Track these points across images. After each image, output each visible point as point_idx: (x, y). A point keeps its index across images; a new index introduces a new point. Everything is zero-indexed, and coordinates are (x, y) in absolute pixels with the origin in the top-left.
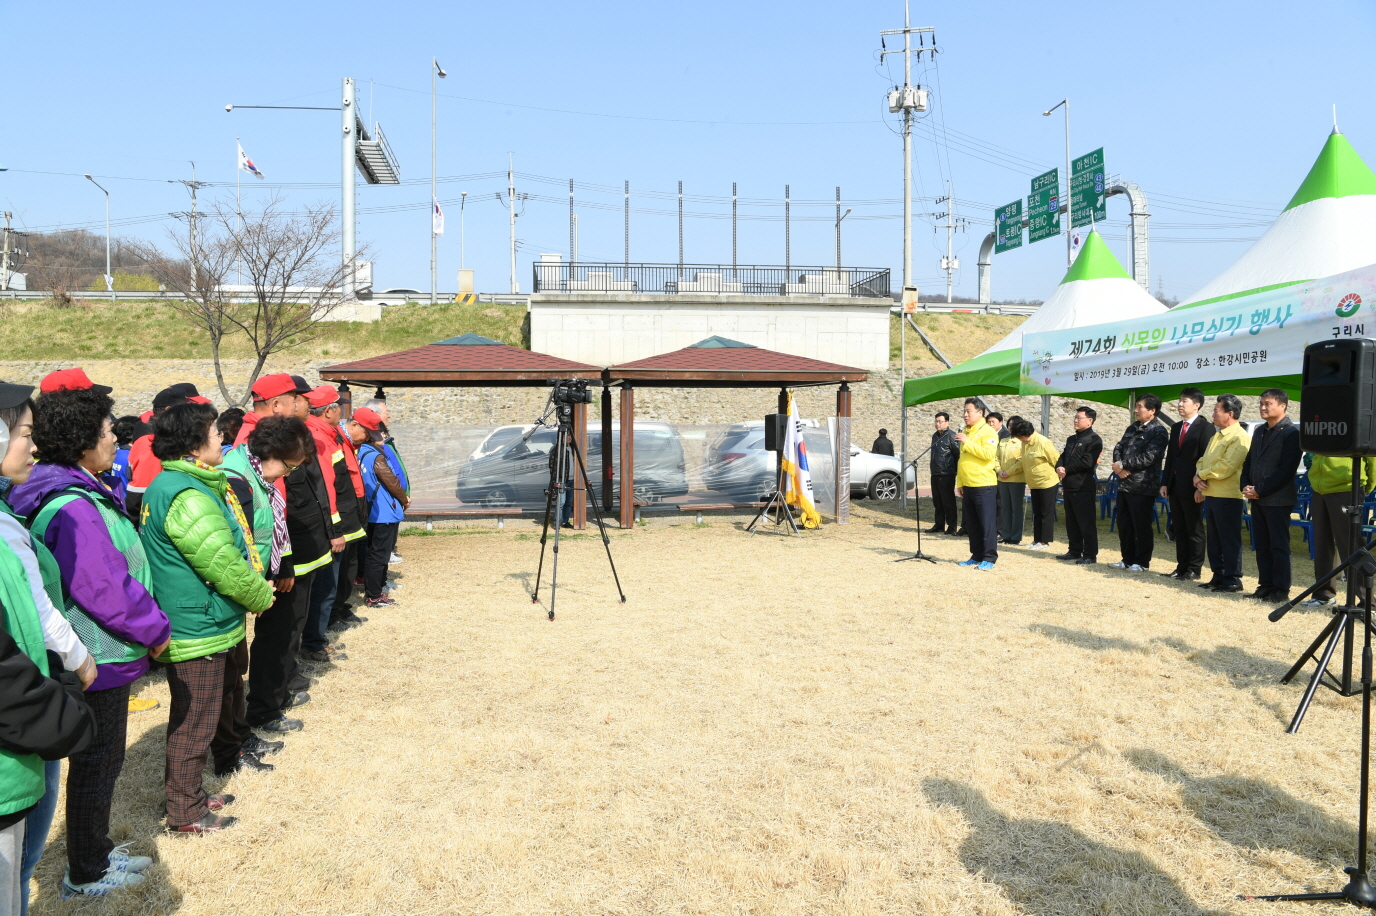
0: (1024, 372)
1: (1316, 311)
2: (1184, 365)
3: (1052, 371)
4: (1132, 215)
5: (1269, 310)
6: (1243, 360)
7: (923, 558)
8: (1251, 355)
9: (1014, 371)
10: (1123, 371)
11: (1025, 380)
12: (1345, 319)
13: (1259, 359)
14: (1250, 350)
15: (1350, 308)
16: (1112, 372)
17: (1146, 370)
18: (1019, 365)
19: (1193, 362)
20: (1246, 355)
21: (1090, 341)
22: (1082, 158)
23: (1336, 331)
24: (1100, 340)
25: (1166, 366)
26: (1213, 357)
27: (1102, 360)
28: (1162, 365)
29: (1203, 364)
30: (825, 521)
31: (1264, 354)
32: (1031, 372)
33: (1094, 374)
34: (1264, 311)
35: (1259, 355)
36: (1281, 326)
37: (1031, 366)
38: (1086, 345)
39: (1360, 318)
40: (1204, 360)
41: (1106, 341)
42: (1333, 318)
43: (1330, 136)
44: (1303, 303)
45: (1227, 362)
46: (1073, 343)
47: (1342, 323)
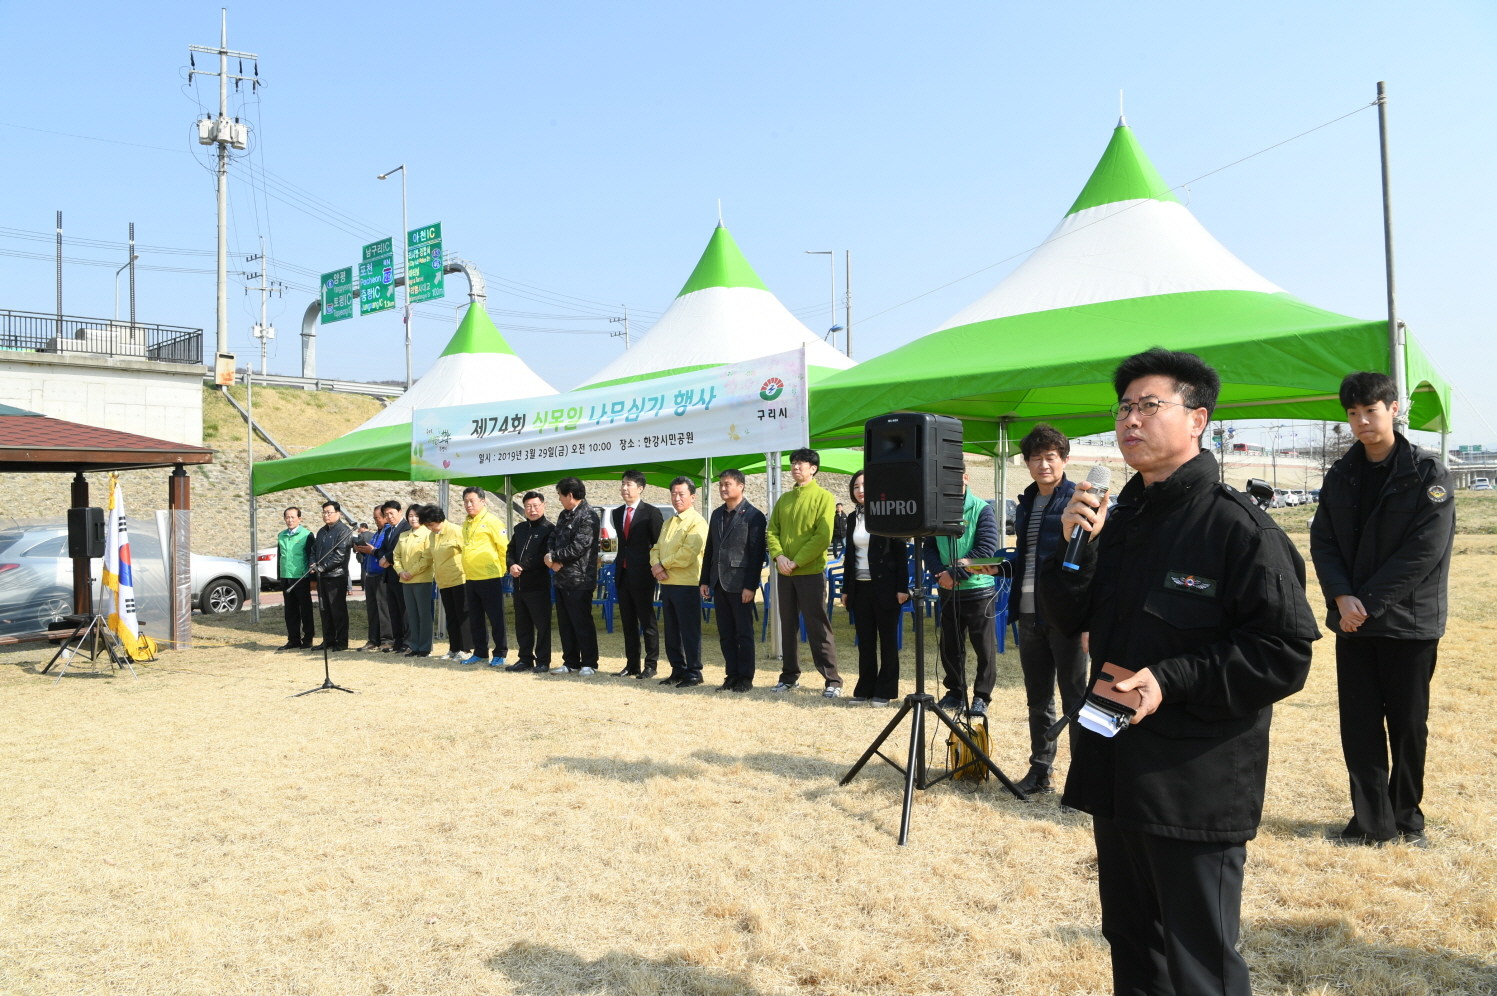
0: (416, 454)
1: (740, 394)
2: (607, 446)
3: (451, 450)
4: (470, 295)
5: (692, 391)
6: (669, 441)
7: (333, 687)
8: (677, 436)
9: (402, 452)
10: (537, 453)
11: (418, 463)
12: (770, 402)
13: (685, 441)
14: (676, 432)
15: (773, 392)
16: (524, 454)
17: (565, 452)
18: (409, 445)
19: (616, 445)
20: (672, 437)
21: (496, 419)
22: (419, 231)
23: (761, 414)
24: (506, 418)
25: (587, 448)
26: (637, 438)
27: (510, 440)
28: (582, 446)
29: (627, 445)
30: (161, 648)
31: (690, 436)
32: (424, 454)
33: (502, 456)
34: (687, 392)
35: (685, 436)
36: (707, 408)
37: (424, 447)
38: (490, 424)
39: (782, 401)
40: (628, 441)
41: (514, 420)
42: (758, 401)
43: (717, 229)
44: (726, 385)
45: (652, 444)
46: (474, 422)
47: (767, 405)
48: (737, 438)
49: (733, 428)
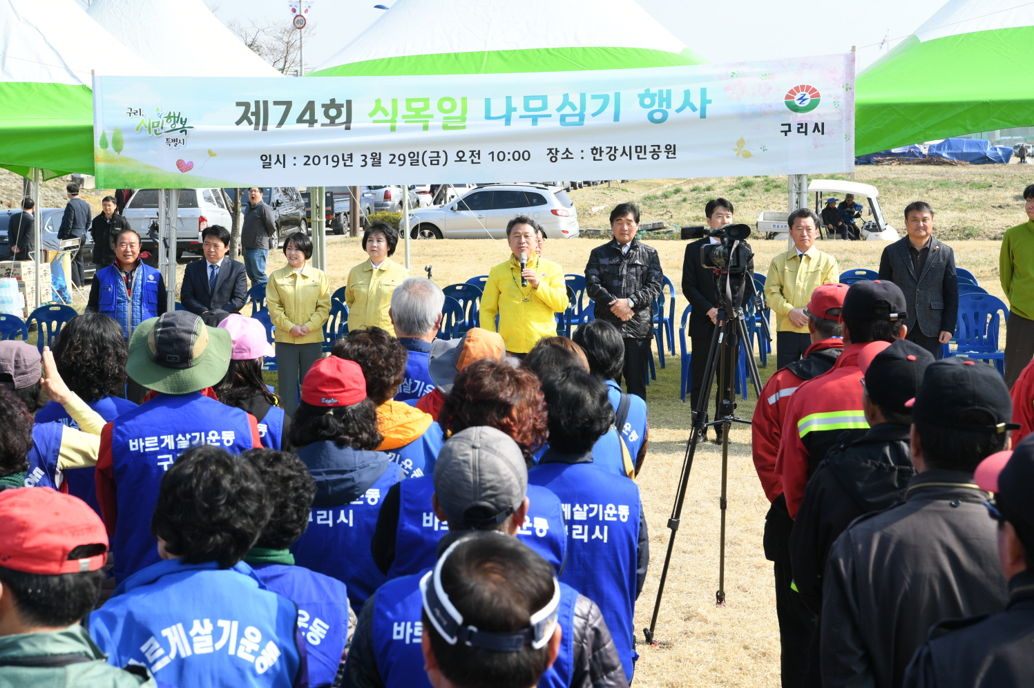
0: (104, 144)
1: (752, 100)
2: (523, 156)
3: (191, 145)
5: (669, 92)
6: (634, 155)
8: (649, 149)
9: (81, 139)
10: (386, 159)
11: (111, 160)
12: (799, 114)
13: (663, 155)
14: (649, 144)
15: (806, 103)
16: (358, 160)
17: (442, 160)
18: (90, 130)
19: (539, 151)
20: (641, 149)
21: (288, 104)
23: (786, 128)
24: (311, 106)
25: (485, 156)
26: (580, 147)
27: (336, 139)
28: (475, 154)
29: (559, 156)
31: (671, 150)
32: (125, 143)
33: (312, 159)
34: (661, 92)
35: (663, 149)
36: (703, 116)
37: (125, 136)
38: (276, 113)
39: (819, 115)
40: (562, 150)
41: (327, 107)
42: (784, 112)
44: (727, 89)
45: (605, 157)
46: (238, 104)
47: (795, 119)
48: (747, 155)
49: (741, 143)
